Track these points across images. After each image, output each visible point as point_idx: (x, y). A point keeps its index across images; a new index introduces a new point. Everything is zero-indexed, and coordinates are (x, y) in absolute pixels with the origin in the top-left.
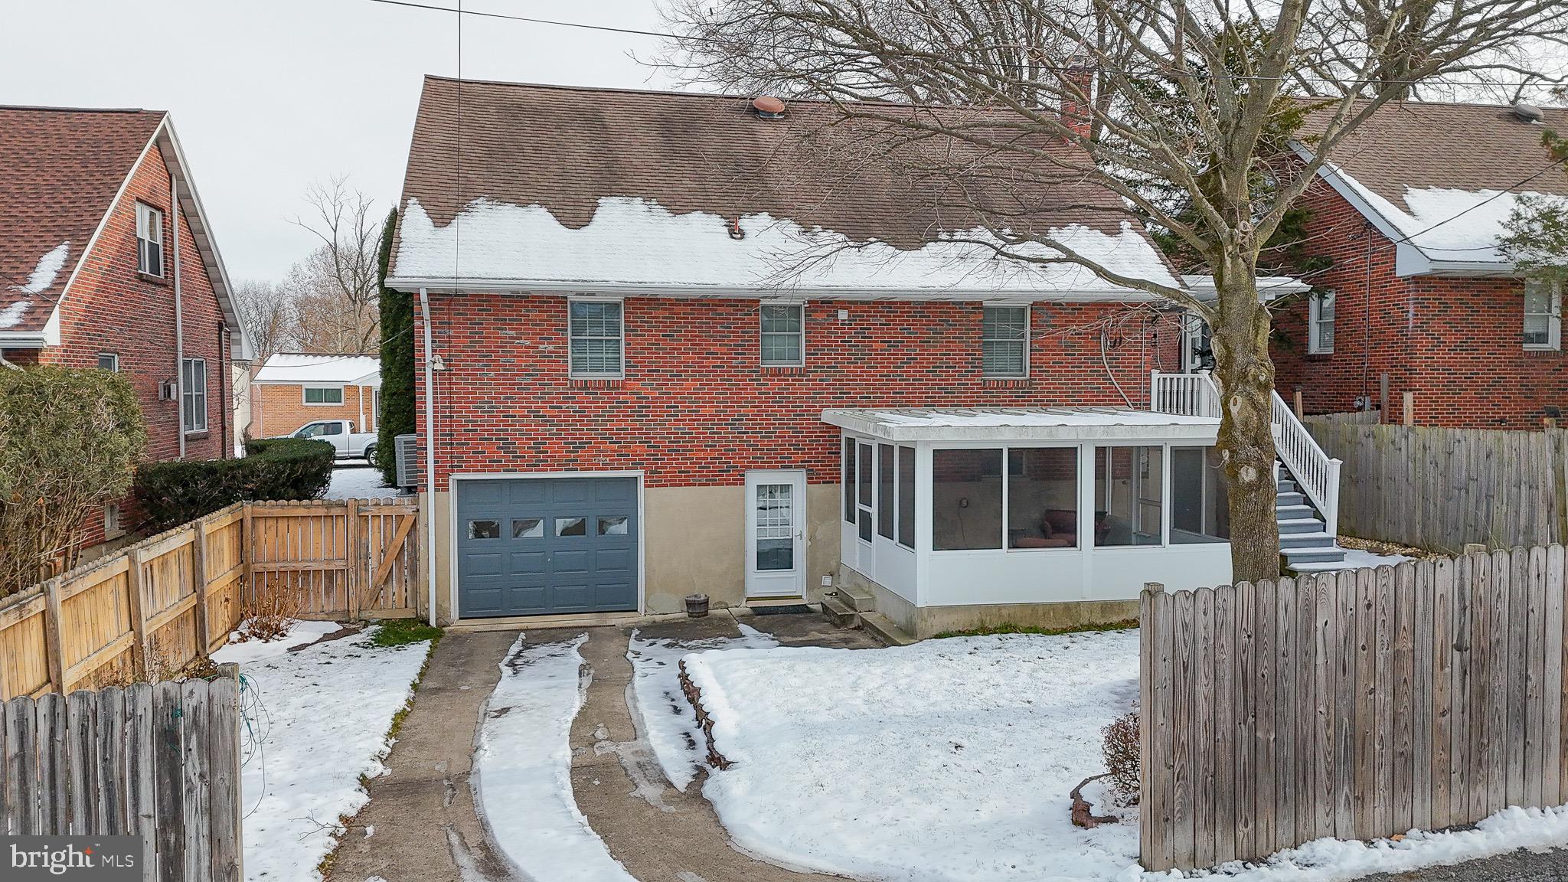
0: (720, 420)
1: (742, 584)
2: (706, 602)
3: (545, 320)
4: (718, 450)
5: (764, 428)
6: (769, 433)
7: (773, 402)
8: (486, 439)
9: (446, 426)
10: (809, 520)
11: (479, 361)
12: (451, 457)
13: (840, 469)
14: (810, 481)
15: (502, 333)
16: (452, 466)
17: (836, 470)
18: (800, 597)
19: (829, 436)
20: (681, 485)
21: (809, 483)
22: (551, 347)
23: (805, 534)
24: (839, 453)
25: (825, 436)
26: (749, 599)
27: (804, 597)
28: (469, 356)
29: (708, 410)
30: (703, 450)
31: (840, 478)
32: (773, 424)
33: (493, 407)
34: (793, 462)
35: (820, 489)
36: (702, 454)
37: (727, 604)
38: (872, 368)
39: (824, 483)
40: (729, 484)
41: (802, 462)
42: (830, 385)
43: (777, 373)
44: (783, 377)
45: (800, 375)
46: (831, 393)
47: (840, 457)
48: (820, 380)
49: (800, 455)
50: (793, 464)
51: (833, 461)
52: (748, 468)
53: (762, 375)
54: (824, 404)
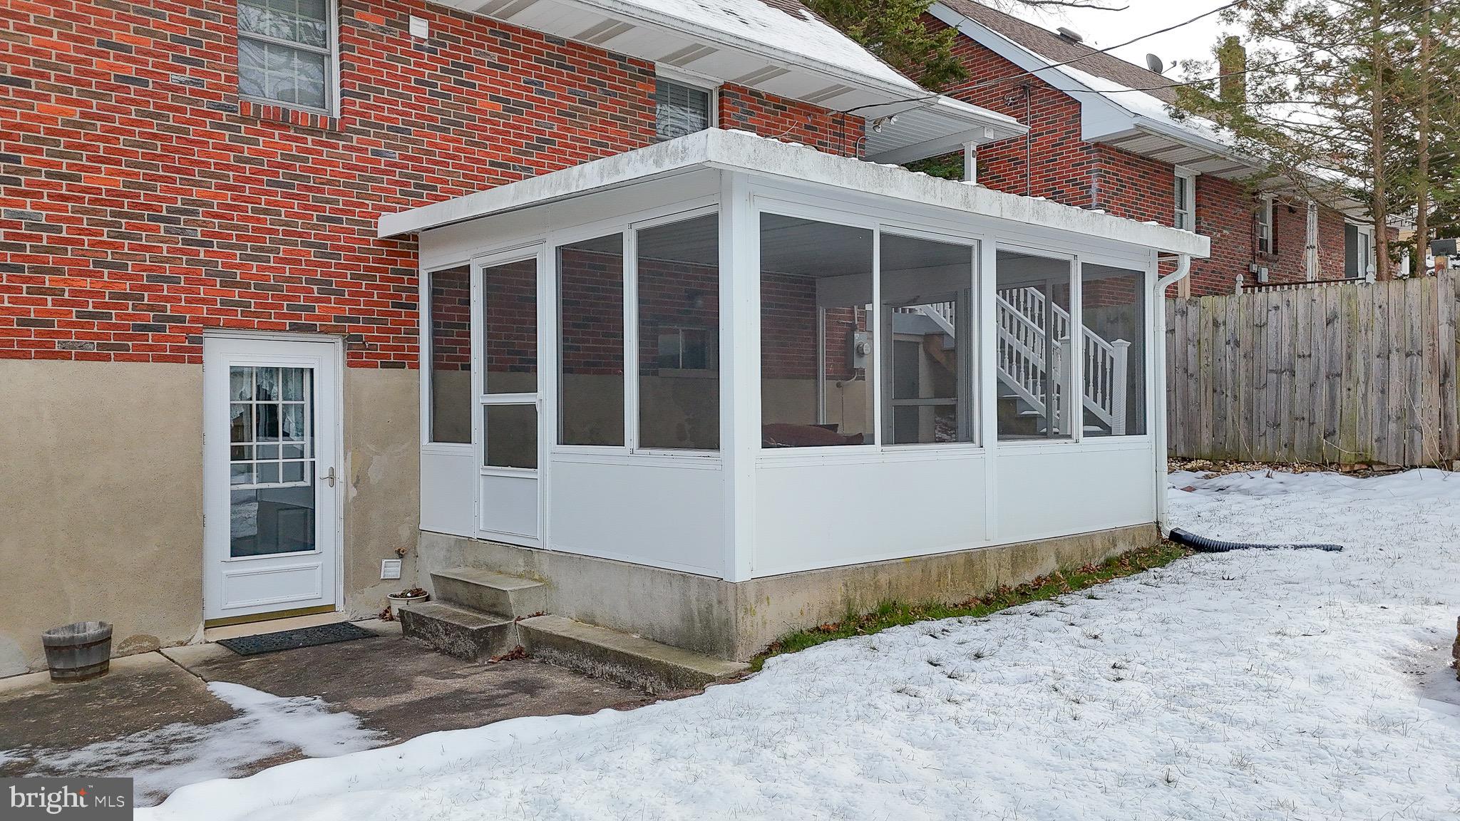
0: (137, 206)
1: (194, 591)
2: (104, 641)
4: (130, 277)
5: (249, 239)
6: (262, 249)
7: (270, 183)
10: (352, 441)
13: (416, 340)
14: (354, 359)
17: (408, 340)
18: (331, 608)
19: (394, 271)
20: (23, 356)
21: (350, 365)
23: (340, 475)
24: (415, 307)
25: (386, 270)
26: (210, 625)
27: (340, 607)
29: (104, 179)
30: (90, 274)
31: (417, 357)
32: (270, 231)
34: (319, 318)
35: (376, 379)
36: (87, 284)
37: (157, 640)
38: (475, 144)
39: (384, 365)
40: (158, 359)
41: (337, 319)
42: (395, 165)
43: (278, 120)
44: (292, 133)
45: (332, 134)
46: (396, 183)
47: (417, 315)
48: (375, 153)
49: (333, 305)
50: (318, 323)
51: (404, 323)
52: (211, 324)
53: (244, 120)
54: (383, 203)
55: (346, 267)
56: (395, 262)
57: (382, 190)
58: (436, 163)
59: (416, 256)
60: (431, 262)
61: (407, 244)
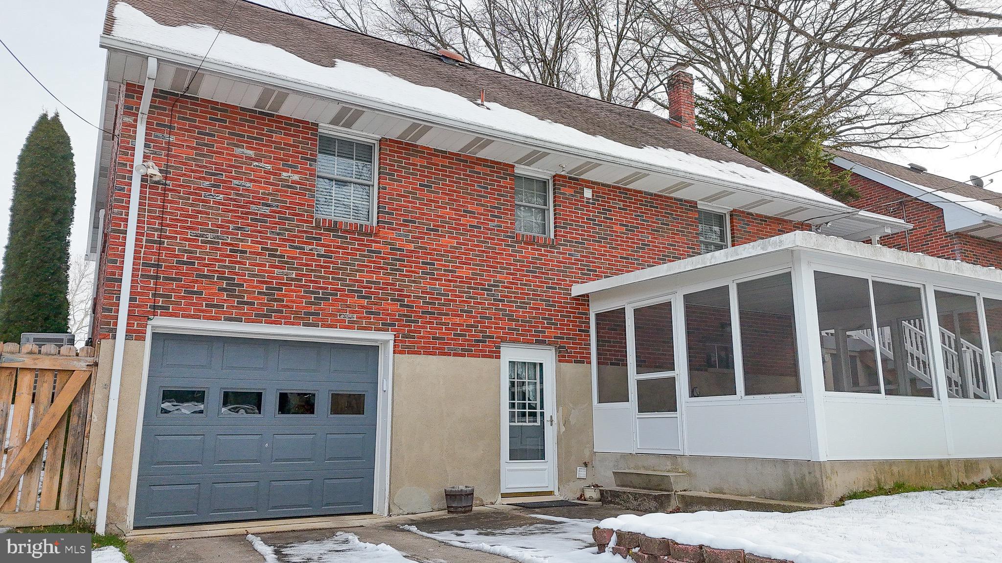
0: (476, 284)
1: (496, 477)
2: (470, 494)
3: (290, 145)
4: (473, 317)
5: (519, 298)
7: (527, 271)
8: (205, 276)
9: (153, 253)
10: (560, 402)
11: (204, 179)
12: (154, 295)
13: (589, 349)
14: (560, 359)
15: (238, 151)
16: (154, 307)
17: (585, 349)
18: (550, 493)
19: (579, 313)
20: (434, 354)
21: (558, 361)
22: (296, 177)
23: (556, 420)
24: (588, 331)
25: (575, 313)
26: (504, 496)
27: (556, 493)
28: (192, 171)
29: (465, 272)
30: (459, 316)
31: (590, 358)
32: (527, 294)
33: (218, 237)
34: (546, 337)
35: (569, 368)
36: (458, 320)
37: (482, 501)
38: (613, 248)
39: (576, 362)
40: (484, 356)
41: (555, 337)
42: (578, 260)
43: (531, 241)
44: (536, 247)
45: (552, 247)
46: (579, 269)
47: (589, 336)
48: (569, 254)
49: (553, 330)
50: (547, 339)
51: (583, 340)
52: (503, 340)
53: (517, 242)
54: (573, 279)
55: (558, 311)
56: (579, 309)
57: (573, 272)
58: (596, 258)
59: (588, 305)
60: (595, 309)
61: (584, 300)
